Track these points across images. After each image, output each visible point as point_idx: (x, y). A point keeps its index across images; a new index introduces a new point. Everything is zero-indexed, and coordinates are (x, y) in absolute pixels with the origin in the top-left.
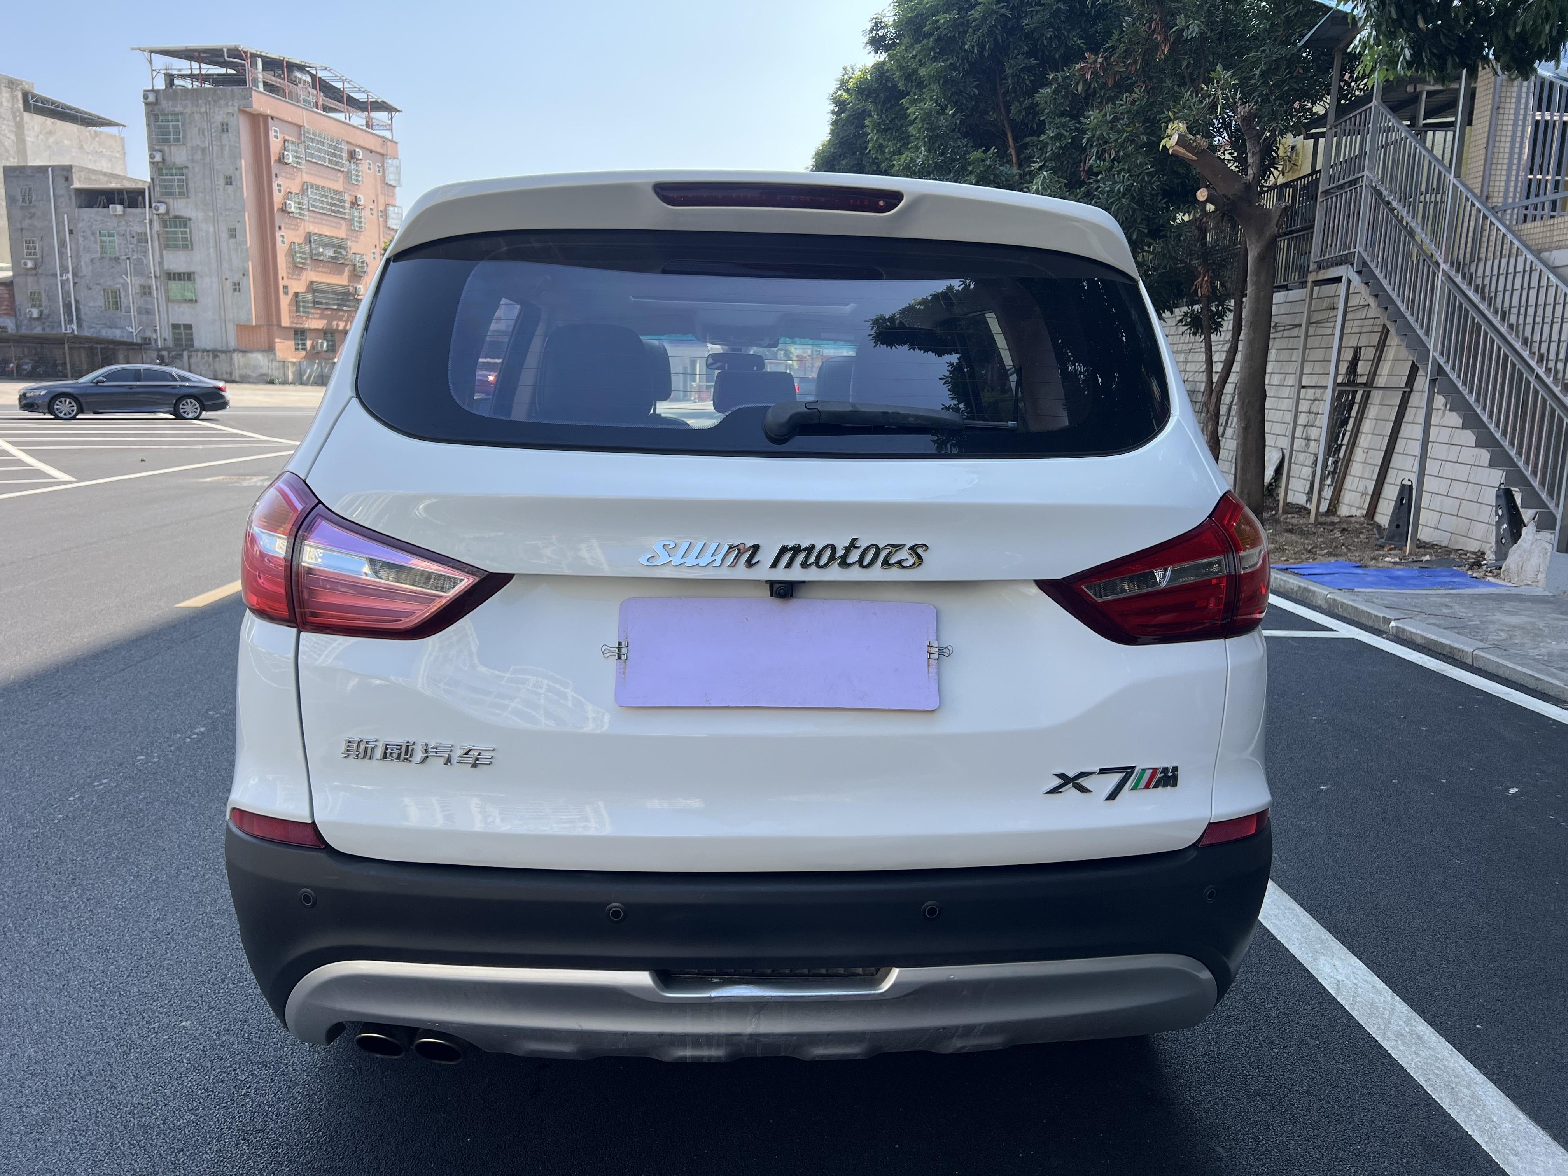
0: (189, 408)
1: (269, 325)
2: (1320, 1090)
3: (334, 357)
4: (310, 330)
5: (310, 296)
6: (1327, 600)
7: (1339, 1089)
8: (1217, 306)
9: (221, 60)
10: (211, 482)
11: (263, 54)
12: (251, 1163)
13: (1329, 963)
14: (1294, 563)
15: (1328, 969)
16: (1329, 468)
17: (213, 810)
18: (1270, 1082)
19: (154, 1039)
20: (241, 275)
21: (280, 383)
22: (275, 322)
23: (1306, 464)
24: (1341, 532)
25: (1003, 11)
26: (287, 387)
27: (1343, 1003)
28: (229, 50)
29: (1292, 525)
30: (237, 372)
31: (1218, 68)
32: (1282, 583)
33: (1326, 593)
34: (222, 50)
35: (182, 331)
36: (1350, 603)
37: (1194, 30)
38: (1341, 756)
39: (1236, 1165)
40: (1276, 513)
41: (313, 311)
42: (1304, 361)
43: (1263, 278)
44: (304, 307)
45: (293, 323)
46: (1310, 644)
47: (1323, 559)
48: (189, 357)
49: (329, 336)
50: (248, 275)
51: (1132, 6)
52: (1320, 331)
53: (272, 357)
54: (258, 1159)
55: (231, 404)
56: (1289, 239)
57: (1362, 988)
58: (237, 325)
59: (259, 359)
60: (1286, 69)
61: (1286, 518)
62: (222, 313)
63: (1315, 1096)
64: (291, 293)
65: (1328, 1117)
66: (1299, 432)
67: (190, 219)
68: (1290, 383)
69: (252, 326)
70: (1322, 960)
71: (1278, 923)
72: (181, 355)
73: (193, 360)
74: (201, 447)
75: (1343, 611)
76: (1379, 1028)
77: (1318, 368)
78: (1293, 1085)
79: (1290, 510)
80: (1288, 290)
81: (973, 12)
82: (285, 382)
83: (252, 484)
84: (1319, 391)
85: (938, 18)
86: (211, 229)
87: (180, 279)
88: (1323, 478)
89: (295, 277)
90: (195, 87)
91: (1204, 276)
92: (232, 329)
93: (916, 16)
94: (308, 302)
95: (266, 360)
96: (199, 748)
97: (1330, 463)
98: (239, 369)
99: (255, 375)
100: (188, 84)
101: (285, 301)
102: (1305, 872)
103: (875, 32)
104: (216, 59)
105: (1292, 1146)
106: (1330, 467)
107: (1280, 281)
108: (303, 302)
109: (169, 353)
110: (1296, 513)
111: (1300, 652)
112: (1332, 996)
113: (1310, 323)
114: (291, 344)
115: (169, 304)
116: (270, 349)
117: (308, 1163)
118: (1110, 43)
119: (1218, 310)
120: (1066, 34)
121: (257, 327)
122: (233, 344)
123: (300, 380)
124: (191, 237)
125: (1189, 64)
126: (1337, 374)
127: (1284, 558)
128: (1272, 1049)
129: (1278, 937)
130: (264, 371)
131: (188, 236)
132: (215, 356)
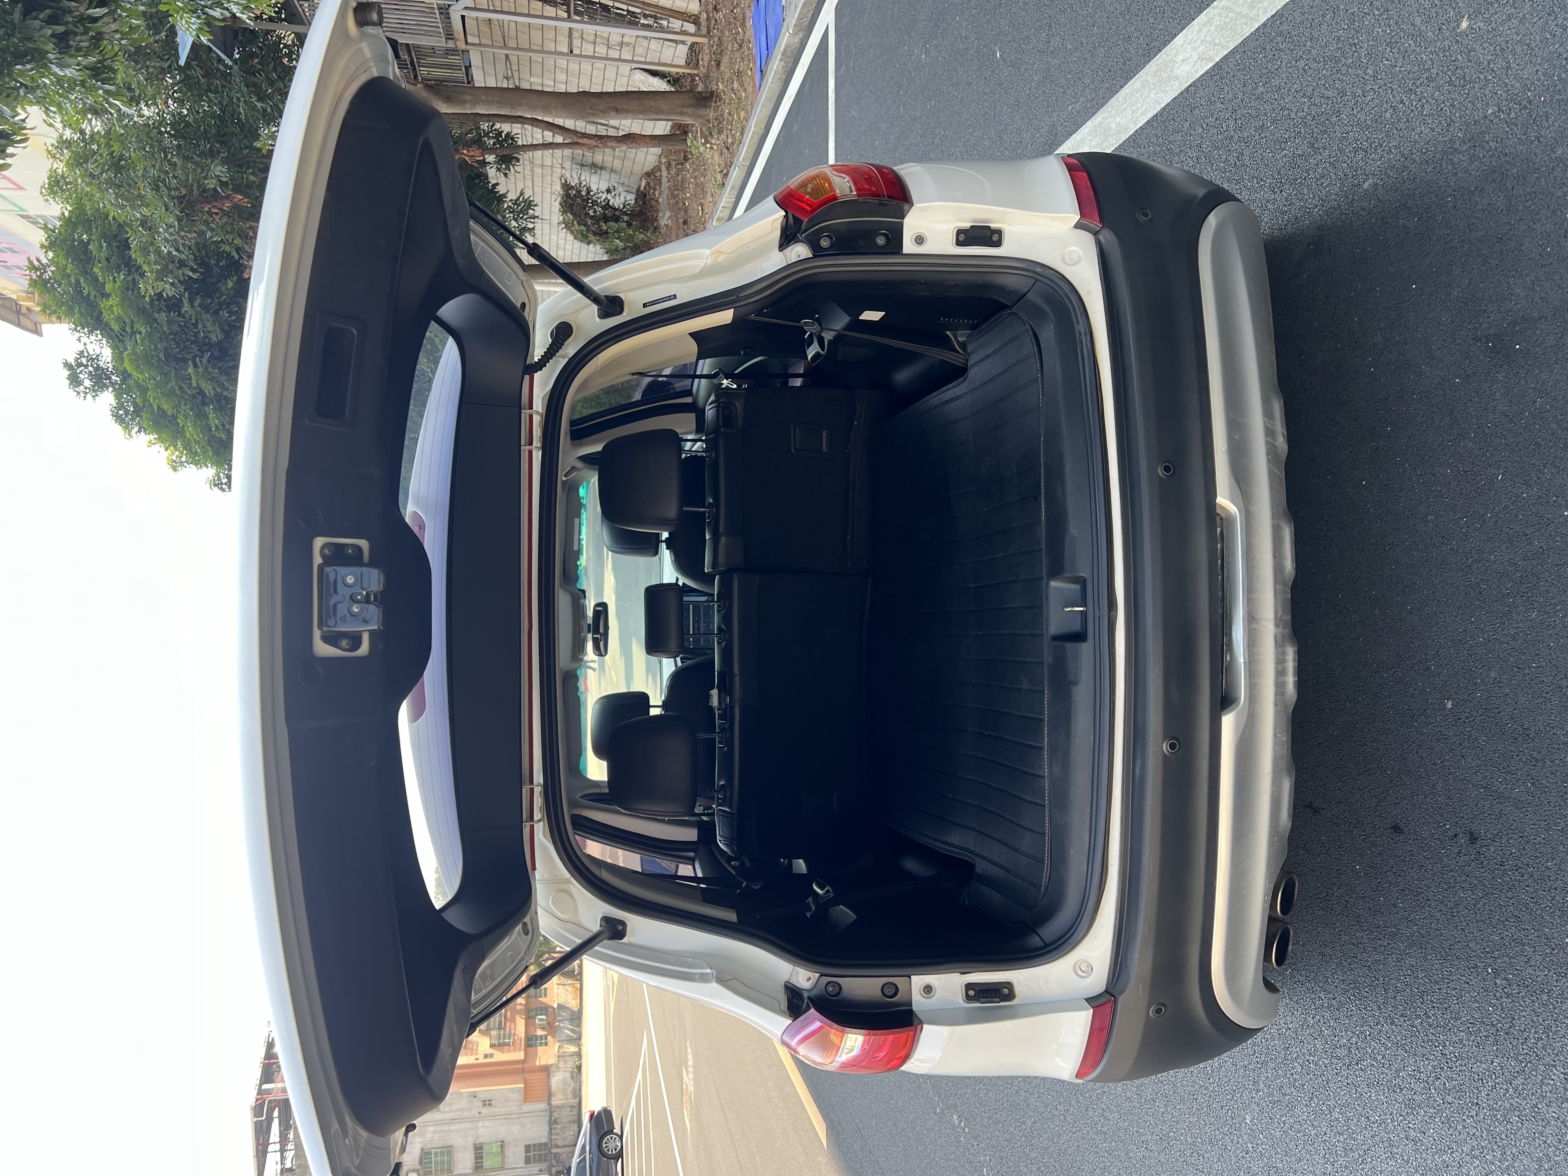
0: (611, 1145)
1: (523, 1071)
2: (1307, 86)
3: (552, 1007)
4: (526, 1032)
5: (494, 1033)
6: (795, 34)
7: (1307, 68)
8: (489, 138)
9: (265, 1124)
10: (690, 1122)
11: (258, 1083)
12: (1379, 1057)
13: (1181, 66)
14: (755, 63)
15: (1186, 68)
16: (651, 23)
17: (1038, 1104)
18: (1300, 132)
19: (1263, 1147)
20: (476, 1099)
21: (580, 1059)
22: (521, 1066)
23: (646, 45)
24: (717, 12)
25: (205, 361)
26: (584, 1053)
27: (1221, 56)
28: (255, 1116)
29: (711, 60)
30: (569, 1101)
31: (258, 146)
32: (777, 76)
33: (787, 34)
34: (256, 1123)
35: (531, 1154)
36: (798, 11)
37: (219, 170)
38: (964, 34)
39: (1381, 171)
40: (698, 76)
41: (508, 1029)
42: (542, 52)
43: (468, 97)
44: (504, 1038)
45: (520, 1048)
46: (843, 53)
47: (748, 33)
48: (557, 1147)
49: (531, 1014)
50: (475, 1092)
51: (195, 231)
52: (513, 33)
53: (554, 1068)
54: (1375, 1051)
55: (605, 1105)
56: (419, 66)
57: (1206, 36)
58: (525, 1102)
59: (557, 1080)
60: (255, 76)
61: (704, 66)
62: (513, 1116)
63: (1313, 90)
64: (492, 1051)
65: (1334, 81)
66: (614, 54)
67: (422, 1149)
68: (565, 63)
69: (525, 1087)
70: (1177, 72)
71: (1140, 111)
72: (556, 1154)
73: (560, 1143)
74: (651, 1133)
75: (806, 17)
76: (1246, 24)
77: (550, 35)
78: (1303, 111)
79: (694, 61)
80: (470, 66)
81: (206, 391)
82: (579, 1055)
83: (692, 1083)
84: (575, 34)
85: (213, 425)
86: (431, 1128)
87: (482, 1158)
88: (662, 29)
89: (475, 1047)
90: (293, 1147)
91: (463, 153)
92: (528, 1107)
93: (212, 446)
94: (499, 1035)
95: (557, 1074)
96: (974, 1120)
97: (646, 22)
98: (567, 1099)
99: (573, 1085)
100: (290, 1155)
101: (500, 1056)
102: (1087, 81)
103: (224, 486)
104: (264, 1128)
105: (1363, 117)
106: (650, 21)
107: (461, 75)
108: (499, 1039)
109: (554, 1166)
110: (697, 56)
111: (852, 64)
112: (1214, 66)
113: (505, 46)
114: (540, 1049)
115: (506, 1166)
116: (546, 1070)
117: (1379, 1008)
118: (234, 254)
119: (493, 138)
120: (224, 297)
121: (525, 1082)
122: (543, 1106)
123: (577, 1040)
124: (440, 1148)
125: (252, 174)
126: (556, 18)
127: (749, 72)
128: (1268, 128)
129: (1155, 112)
130: (568, 1075)
131: (439, 1150)
132: (555, 1122)
